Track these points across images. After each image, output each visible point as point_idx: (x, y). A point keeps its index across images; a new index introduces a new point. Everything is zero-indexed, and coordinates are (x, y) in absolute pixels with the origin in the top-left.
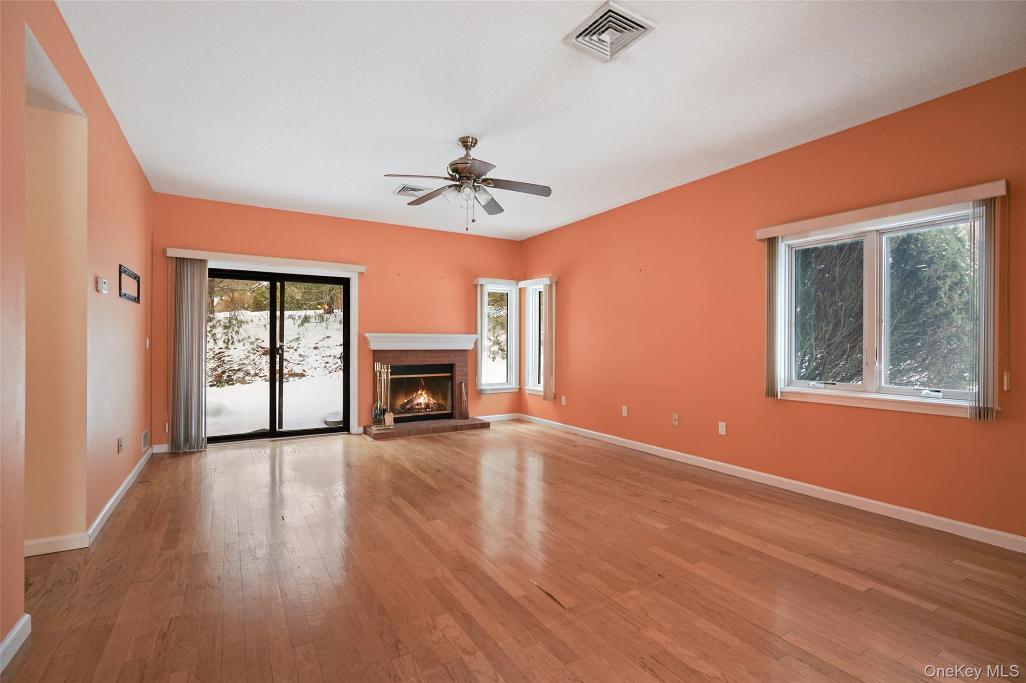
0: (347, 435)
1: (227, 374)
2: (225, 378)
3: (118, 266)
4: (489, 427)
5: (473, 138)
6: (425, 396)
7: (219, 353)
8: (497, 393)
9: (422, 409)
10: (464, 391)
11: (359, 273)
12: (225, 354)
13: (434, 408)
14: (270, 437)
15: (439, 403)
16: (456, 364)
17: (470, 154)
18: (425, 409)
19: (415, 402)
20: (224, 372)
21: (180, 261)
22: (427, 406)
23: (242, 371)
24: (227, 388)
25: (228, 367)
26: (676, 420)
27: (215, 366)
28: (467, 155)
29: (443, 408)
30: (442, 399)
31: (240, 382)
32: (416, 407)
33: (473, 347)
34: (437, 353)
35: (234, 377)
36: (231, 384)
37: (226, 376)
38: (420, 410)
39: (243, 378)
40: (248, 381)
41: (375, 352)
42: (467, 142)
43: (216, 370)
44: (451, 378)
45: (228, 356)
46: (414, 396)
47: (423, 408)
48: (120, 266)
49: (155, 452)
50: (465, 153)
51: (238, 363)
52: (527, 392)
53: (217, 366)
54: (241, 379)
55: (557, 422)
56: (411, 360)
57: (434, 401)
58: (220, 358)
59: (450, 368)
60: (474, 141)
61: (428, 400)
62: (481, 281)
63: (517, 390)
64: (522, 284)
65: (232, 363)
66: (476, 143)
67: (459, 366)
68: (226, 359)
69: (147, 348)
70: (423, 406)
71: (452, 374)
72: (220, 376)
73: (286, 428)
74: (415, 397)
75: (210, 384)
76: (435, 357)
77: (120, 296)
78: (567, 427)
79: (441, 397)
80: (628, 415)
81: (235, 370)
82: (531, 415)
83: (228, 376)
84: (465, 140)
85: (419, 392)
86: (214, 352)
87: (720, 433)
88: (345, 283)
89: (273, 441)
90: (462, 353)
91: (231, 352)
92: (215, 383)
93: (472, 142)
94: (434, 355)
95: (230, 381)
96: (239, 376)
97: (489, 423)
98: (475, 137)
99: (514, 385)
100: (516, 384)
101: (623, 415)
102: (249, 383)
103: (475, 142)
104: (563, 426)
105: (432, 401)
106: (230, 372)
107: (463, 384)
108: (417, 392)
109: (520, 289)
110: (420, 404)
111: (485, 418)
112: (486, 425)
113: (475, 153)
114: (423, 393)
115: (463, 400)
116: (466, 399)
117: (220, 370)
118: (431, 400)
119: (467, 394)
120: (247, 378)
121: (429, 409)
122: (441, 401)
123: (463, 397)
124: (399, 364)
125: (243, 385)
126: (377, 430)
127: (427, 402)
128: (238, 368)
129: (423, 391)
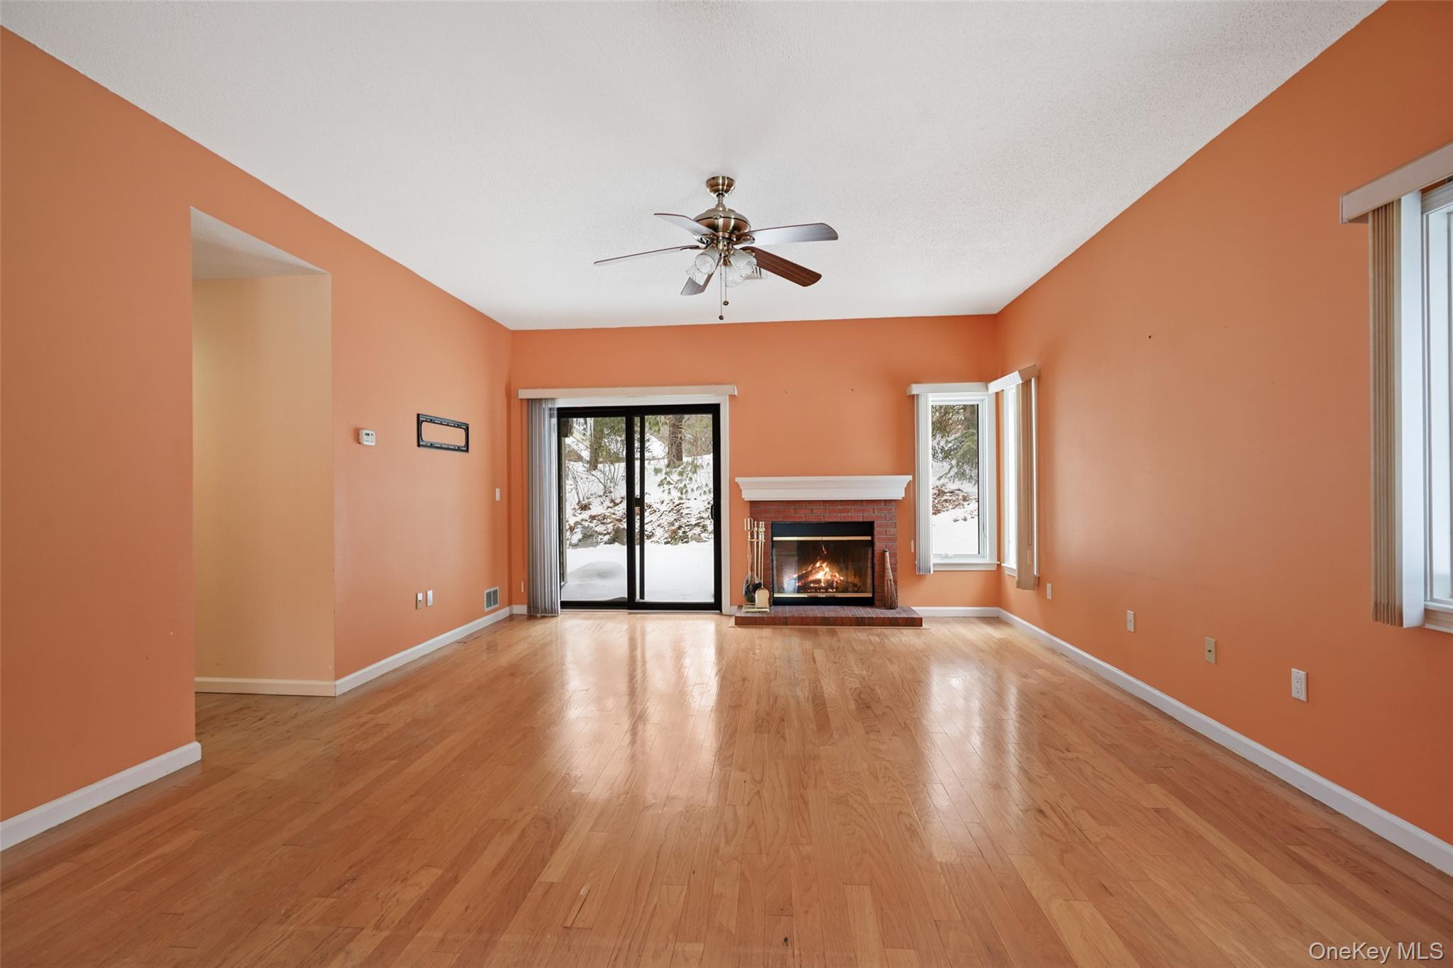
0: (718, 616)
1: (683, 529)
2: (681, 534)
3: (416, 416)
4: (921, 626)
5: (723, 178)
6: (827, 569)
7: (678, 505)
8: (951, 571)
9: (820, 588)
10: (888, 565)
11: (730, 395)
12: (684, 506)
13: (840, 589)
14: (629, 609)
15: (849, 580)
16: (875, 522)
17: (724, 203)
18: (826, 589)
19: (811, 578)
20: (680, 527)
21: (531, 402)
22: (830, 585)
23: (699, 526)
24: (681, 546)
25: (686, 521)
26: (1210, 651)
27: (673, 519)
28: (720, 204)
29: (856, 589)
30: (855, 576)
31: (695, 539)
32: (812, 585)
33: (904, 496)
34: (843, 505)
35: (690, 534)
36: (686, 542)
37: (681, 531)
38: (817, 590)
39: (699, 535)
40: (704, 539)
41: (753, 504)
42: (718, 185)
43: (673, 525)
44: (871, 543)
45: (688, 508)
46: (810, 569)
47: (822, 588)
48: (418, 415)
49: (515, 612)
50: (717, 203)
51: (696, 516)
52: (1007, 572)
53: (675, 519)
54: (697, 536)
55: (1041, 628)
56: (803, 515)
57: (842, 578)
58: (679, 511)
59: (868, 528)
60: (726, 183)
61: (832, 576)
62: (916, 389)
63: (994, 568)
64: (995, 386)
65: (689, 516)
66: (730, 186)
67: (881, 526)
68: (685, 511)
69: (498, 498)
70: (823, 585)
71: (872, 538)
72: (675, 532)
73: (648, 599)
74: (811, 571)
75: (665, 540)
76: (841, 511)
77: (419, 445)
78: (1053, 640)
79: (853, 573)
80: (1135, 629)
81: (691, 525)
82: (1014, 614)
83: (684, 532)
84: (713, 182)
85: (818, 565)
86: (674, 503)
87: (1294, 695)
88: (714, 410)
89: (630, 613)
90: (885, 505)
91: (691, 503)
92: (670, 540)
93: (723, 185)
94: (839, 507)
95: (685, 539)
96: (695, 532)
97: (921, 618)
98: (727, 175)
99: (988, 559)
100: (991, 557)
101: (1128, 629)
102: (704, 541)
103: (730, 184)
104: (1047, 638)
105: (839, 577)
106: (686, 528)
107: (887, 554)
108: (814, 564)
109: (997, 394)
110: (818, 581)
111: (920, 611)
112: (915, 622)
113: (730, 201)
114: (824, 565)
115: (886, 579)
116: (892, 578)
117: (677, 525)
118: (835, 576)
119: (894, 570)
120: (703, 535)
121: (832, 588)
122: (853, 577)
123: (886, 574)
124: (784, 520)
125: (699, 543)
126: (747, 612)
127: (829, 578)
128: (695, 522)
129: (823, 563)
